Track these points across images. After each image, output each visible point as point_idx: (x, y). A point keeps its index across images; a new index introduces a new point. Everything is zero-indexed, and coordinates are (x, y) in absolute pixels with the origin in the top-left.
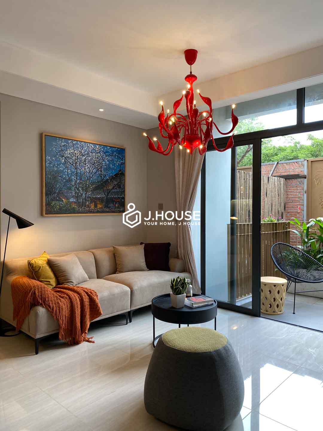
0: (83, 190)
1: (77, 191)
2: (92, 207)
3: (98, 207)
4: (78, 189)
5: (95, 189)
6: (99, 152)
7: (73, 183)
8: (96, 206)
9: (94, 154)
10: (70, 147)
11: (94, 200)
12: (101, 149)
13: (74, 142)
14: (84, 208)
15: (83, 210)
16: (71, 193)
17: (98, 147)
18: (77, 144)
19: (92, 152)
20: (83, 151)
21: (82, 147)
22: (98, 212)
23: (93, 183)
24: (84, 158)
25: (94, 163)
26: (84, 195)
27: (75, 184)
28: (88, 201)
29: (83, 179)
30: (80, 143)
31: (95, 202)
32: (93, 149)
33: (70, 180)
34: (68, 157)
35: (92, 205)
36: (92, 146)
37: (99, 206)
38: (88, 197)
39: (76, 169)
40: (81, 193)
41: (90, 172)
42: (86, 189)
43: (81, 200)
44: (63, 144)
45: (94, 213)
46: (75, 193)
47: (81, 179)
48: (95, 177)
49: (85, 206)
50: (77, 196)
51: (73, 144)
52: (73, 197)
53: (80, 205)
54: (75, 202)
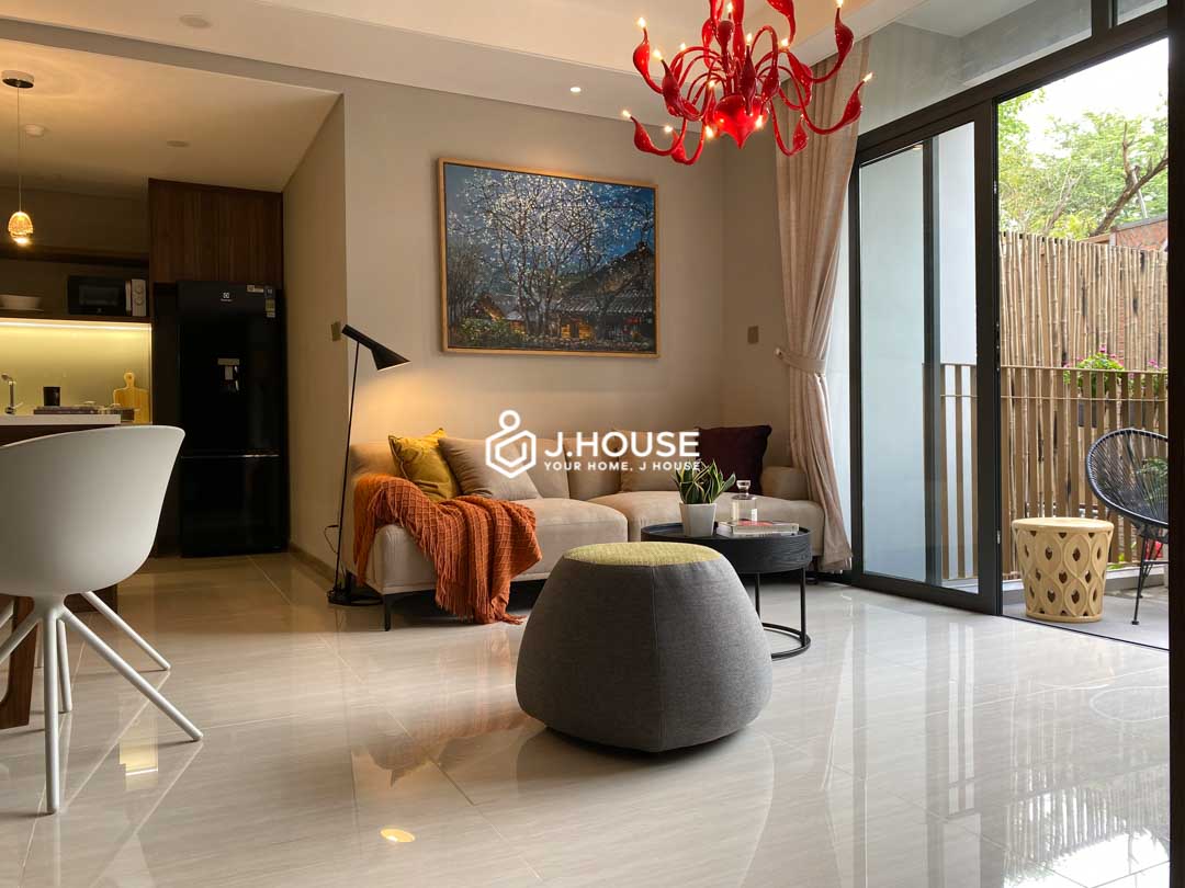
0: (540, 292)
1: (527, 296)
2: (566, 335)
3: (581, 337)
4: (528, 291)
5: (572, 291)
6: (584, 200)
7: (516, 276)
8: (574, 333)
9: (569, 205)
10: (506, 189)
11: (566, 318)
12: (587, 191)
13: (517, 178)
14: (544, 338)
15: (541, 341)
16: (511, 299)
17: (578, 186)
18: (523, 180)
19: (562, 200)
20: (539, 199)
21: (538, 188)
22: (581, 348)
23: (566, 276)
24: (543, 214)
25: (570, 227)
26: (543, 305)
27: (520, 278)
28: (556, 320)
29: (540, 266)
30: (533, 179)
31: (572, 323)
32: (567, 193)
33: (508, 269)
34: (502, 214)
35: (565, 331)
36: (562, 186)
37: (584, 334)
38: (555, 311)
39: (522, 241)
40: (535, 301)
41: (557, 249)
42: (549, 290)
43: (537, 317)
44: (489, 182)
45: (569, 349)
46: (522, 299)
47: (535, 267)
48: (571, 263)
49: (547, 332)
50: (527, 308)
51: (515, 183)
52: (516, 309)
53: (533, 329)
54: (521, 323)
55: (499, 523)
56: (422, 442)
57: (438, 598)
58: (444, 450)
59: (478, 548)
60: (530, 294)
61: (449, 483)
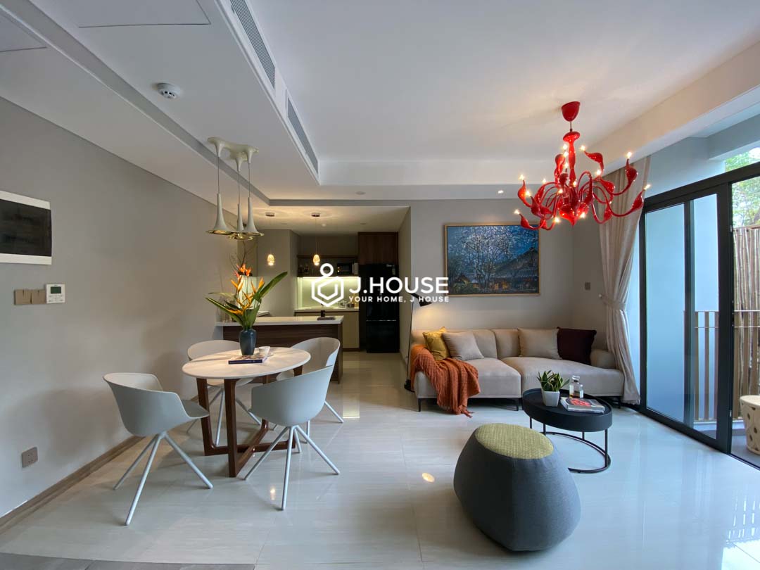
1: (479, 273)
2: (496, 287)
4: (480, 271)
5: (499, 270)
6: (505, 233)
7: (475, 266)
8: (500, 286)
9: (498, 236)
10: (472, 233)
11: (496, 281)
12: (507, 229)
13: (476, 228)
14: (487, 289)
15: (486, 291)
16: (473, 275)
17: (503, 228)
18: (479, 229)
19: (496, 234)
20: (485, 235)
21: (485, 231)
22: (503, 292)
23: (496, 265)
24: (487, 241)
25: (499, 244)
26: (487, 277)
27: (477, 266)
28: (492, 282)
29: (485, 261)
30: (483, 228)
31: (500, 283)
32: (498, 231)
33: (472, 263)
34: (470, 243)
36: (495, 229)
37: (505, 287)
38: (492, 278)
39: (478, 252)
40: (483, 275)
41: (493, 254)
42: (489, 270)
43: (484, 281)
44: (464, 231)
45: (498, 293)
46: (478, 275)
47: (483, 262)
48: (499, 259)
49: (488, 287)
50: (480, 278)
51: (475, 230)
52: (475, 278)
53: (482, 286)
54: (477, 284)
55: (462, 375)
56: (435, 334)
57: (438, 402)
58: (443, 337)
59: (453, 385)
60: (481, 272)
61: (445, 352)
